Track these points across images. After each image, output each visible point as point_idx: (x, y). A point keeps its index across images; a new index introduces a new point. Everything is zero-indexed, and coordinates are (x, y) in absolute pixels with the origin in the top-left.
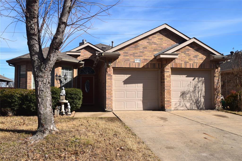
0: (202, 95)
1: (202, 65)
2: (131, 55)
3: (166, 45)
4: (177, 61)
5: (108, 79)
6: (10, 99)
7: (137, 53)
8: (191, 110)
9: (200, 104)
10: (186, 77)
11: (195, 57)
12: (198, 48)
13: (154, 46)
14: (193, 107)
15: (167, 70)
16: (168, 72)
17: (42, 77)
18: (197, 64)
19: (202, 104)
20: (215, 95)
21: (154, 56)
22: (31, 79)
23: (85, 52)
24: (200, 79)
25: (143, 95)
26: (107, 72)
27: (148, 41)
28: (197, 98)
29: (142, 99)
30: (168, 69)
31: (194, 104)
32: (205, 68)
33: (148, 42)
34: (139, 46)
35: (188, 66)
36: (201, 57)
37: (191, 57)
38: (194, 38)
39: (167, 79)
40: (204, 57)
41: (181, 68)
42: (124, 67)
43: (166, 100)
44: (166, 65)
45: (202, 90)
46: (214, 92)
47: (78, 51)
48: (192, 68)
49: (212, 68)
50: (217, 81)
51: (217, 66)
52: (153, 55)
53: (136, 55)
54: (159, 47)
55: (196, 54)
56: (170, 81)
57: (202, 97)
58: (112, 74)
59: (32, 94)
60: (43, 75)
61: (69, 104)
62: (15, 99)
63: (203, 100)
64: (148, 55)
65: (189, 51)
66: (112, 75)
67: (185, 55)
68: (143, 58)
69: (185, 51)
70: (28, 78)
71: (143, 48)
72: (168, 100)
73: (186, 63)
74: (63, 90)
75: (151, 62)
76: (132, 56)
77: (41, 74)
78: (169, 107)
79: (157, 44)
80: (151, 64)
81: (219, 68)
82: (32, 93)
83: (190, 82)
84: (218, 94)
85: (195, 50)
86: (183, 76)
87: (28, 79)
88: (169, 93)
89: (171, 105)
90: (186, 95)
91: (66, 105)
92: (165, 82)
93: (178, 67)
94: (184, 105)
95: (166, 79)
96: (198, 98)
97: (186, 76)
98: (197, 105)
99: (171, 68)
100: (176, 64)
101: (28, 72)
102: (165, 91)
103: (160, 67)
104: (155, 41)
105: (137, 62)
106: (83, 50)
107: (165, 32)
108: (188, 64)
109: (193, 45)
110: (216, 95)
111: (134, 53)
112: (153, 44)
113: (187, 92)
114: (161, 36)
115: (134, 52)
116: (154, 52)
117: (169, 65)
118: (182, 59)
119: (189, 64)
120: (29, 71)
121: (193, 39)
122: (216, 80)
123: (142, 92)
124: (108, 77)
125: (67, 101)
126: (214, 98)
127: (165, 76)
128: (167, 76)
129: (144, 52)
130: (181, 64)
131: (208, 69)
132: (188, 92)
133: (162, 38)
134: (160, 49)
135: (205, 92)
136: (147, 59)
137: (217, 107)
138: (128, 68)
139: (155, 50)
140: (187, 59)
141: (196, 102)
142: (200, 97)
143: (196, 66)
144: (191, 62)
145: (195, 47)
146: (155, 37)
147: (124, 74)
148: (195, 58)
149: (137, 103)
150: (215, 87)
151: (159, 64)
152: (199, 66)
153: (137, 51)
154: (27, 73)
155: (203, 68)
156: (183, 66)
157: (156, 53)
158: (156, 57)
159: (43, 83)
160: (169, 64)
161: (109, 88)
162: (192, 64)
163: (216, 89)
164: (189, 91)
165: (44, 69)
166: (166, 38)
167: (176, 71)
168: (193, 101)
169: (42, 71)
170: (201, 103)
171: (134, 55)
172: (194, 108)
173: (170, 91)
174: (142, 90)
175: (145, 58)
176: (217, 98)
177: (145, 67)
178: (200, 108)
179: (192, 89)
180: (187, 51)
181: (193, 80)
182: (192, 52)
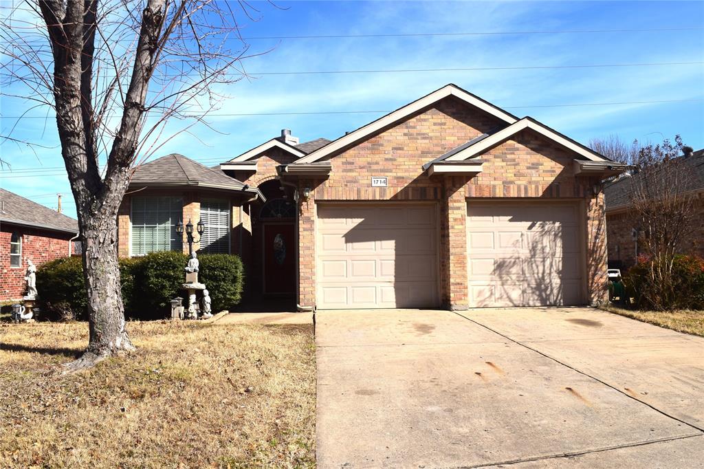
0: (555, 268)
1: (550, 189)
2: (361, 168)
3: (456, 138)
4: (481, 180)
5: (305, 230)
7: (377, 163)
8: (524, 306)
9: (548, 292)
10: (510, 220)
11: (533, 168)
12: (539, 145)
13: (422, 144)
14: (529, 300)
15: (456, 205)
16: (459, 208)
17: (94, 228)
18: (537, 187)
19: (555, 291)
20: (589, 266)
21: (423, 169)
22: (128, 234)
23: (270, 163)
24: (548, 226)
25: (396, 269)
26: (301, 213)
27: (406, 131)
28: (540, 275)
29: (393, 279)
30: (459, 201)
31: (533, 293)
32: (561, 196)
33: (405, 135)
34: (382, 145)
35: (512, 191)
36: (549, 168)
37: (522, 167)
38: (529, 118)
39: (456, 227)
40: (559, 168)
41: (493, 198)
42: (344, 199)
43: (452, 280)
44: (451, 190)
45: (553, 255)
46: (587, 261)
47: (249, 162)
48: (523, 196)
49: (582, 195)
50: (595, 230)
51: (595, 191)
52: (420, 167)
53: (374, 167)
54: (437, 145)
55: (535, 161)
56: (463, 233)
57: (554, 275)
58: (315, 217)
60: (97, 224)
62: (80, 281)
63: (556, 281)
64: (407, 167)
65: (516, 152)
66: (313, 221)
67: (504, 164)
68: (395, 174)
69: (505, 153)
70: (121, 231)
71: (394, 149)
72: (458, 281)
73: (507, 184)
74: (192, 258)
75: (413, 185)
76: (364, 170)
77: (91, 222)
78: (461, 299)
79: (431, 138)
80: (414, 189)
81: (601, 196)
83: (520, 234)
84: (597, 265)
85: (532, 149)
86: (502, 218)
87: (120, 234)
88: (462, 263)
89: (465, 295)
90: (511, 270)
92: (450, 234)
93: (486, 195)
94: (505, 296)
95: (453, 228)
96: (543, 276)
97: (510, 217)
98: (540, 295)
99: (466, 198)
100: (480, 188)
101: (121, 217)
102: (451, 257)
103: (439, 196)
104: (424, 131)
105: (379, 184)
106: (264, 157)
107: (453, 106)
108: (512, 186)
109: (527, 137)
110: (593, 268)
111: (369, 163)
112: (419, 137)
113: (513, 260)
114: (440, 117)
115: (369, 160)
116: (423, 159)
117: (459, 190)
118: (497, 175)
119: (516, 188)
121: (526, 120)
122: (592, 227)
123: (393, 262)
124: (305, 226)
125: (203, 286)
126: (588, 275)
127: (451, 220)
128: (455, 220)
129: (395, 160)
130: (494, 186)
131: (568, 198)
132: (515, 262)
133: (443, 121)
134: (439, 149)
135: (564, 259)
136: (403, 178)
137: (595, 300)
138: (354, 201)
139: (424, 153)
140: (509, 175)
141: (538, 287)
142: (550, 274)
143: (536, 192)
144: (522, 182)
145: (532, 142)
146: (425, 120)
147: (346, 217)
148: (533, 171)
149: (382, 290)
150: (590, 245)
151: (435, 189)
152: (544, 193)
153: (377, 158)
155: (554, 194)
156: (499, 193)
157: (428, 160)
158: (427, 170)
159: (97, 243)
160: (461, 189)
161: (307, 252)
162: (523, 188)
163: (594, 252)
164: (519, 258)
165: (99, 211)
166: (455, 121)
167: (482, 206)
168: (529, 285)
169: (94, 215)
170: (552, 290)
171: (370, 167)
172: (531, 303)
173: (465, 258)
174: (394, 257)
175: (400, 174)
176: (594, 275)
177: (399, 198)
178: (548, 303)
179: (525, 253)
180: (511, 154)
181: (530, 228)
182: (524, 155)
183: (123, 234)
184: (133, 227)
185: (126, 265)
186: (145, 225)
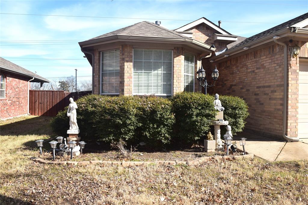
5: (292, 79)
6: (121, 120)
22: (132, 78)
23: (197, 34)
26: (290, 66)
47: (188, 32)
58: (298, 71)
59: (162, 108)
61: (229, 127)
62: (130, 119)
66: (298, 73)
70: (126, 75)
74: (216, 99)
82: (163, 106)
87: (125, 77)
91: (224, 129)
101: (126, 64)
106: (194, 30)
120: (127, 62)
124: (292, 76)
125: (226, 123)
154: (124, 65)
161: (294, 96)
183: (128, 78)
184: (134, 72)
185: (167, 105)
186: (143, 72)
